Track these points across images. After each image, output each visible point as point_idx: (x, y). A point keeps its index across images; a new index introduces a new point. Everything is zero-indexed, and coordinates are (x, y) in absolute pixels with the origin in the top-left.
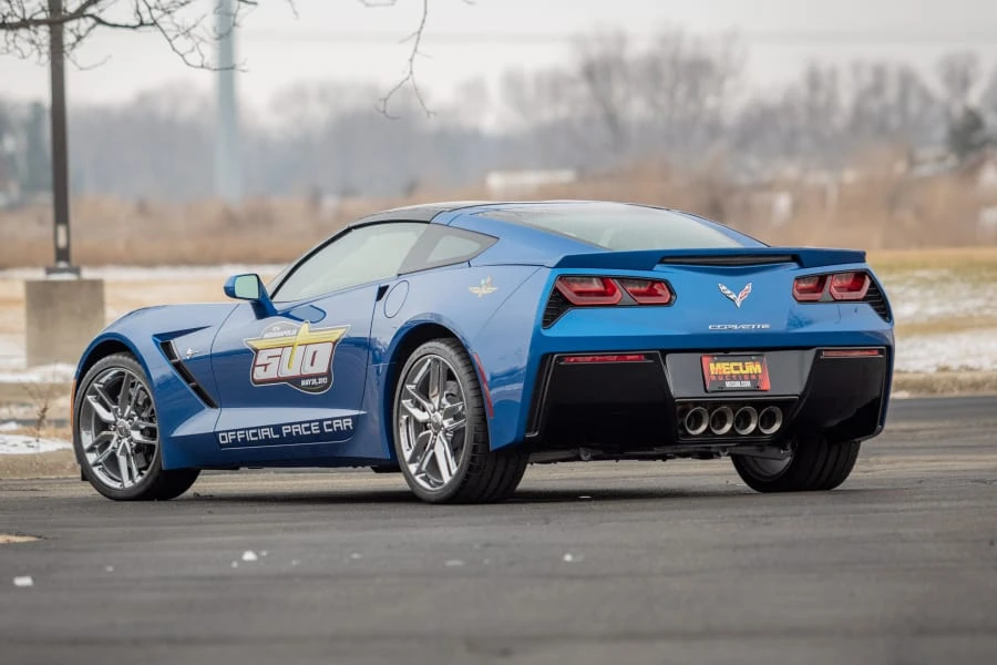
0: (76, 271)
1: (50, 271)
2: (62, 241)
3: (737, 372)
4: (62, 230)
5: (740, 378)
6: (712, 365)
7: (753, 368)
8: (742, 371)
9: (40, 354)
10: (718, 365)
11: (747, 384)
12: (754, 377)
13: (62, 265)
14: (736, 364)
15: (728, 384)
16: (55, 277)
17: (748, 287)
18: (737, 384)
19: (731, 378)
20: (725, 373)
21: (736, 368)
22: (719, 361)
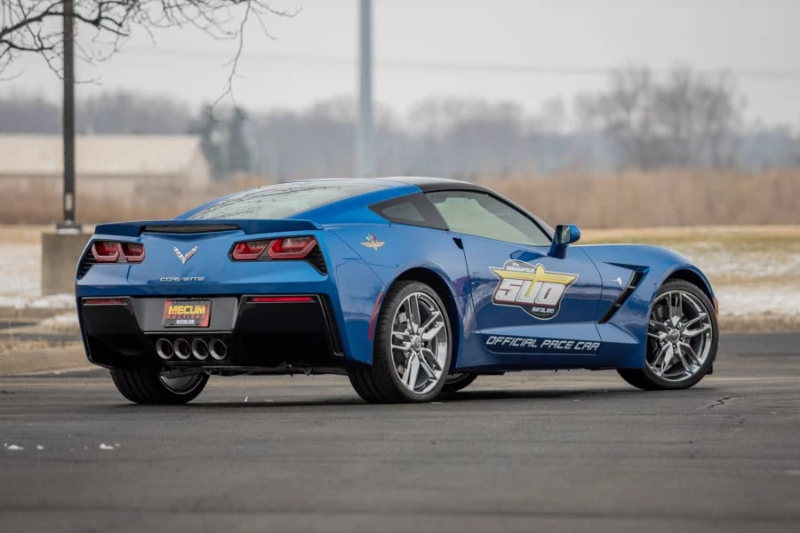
0: (79, 227)
1: (59, 227)
2: (69, 205)
3: (188, 313)
4: (69, 198)
5: (188, 317)
6: (171, 308)
7: (200, 309)
8: (192, 312)
9: (50, 287)
10: (175, 307)
11: (192, 322)
12: (198, 317)
13: (69, 222)
14: (188, 307)
15: (178, 322)
16: (63, 231)
17: (194, 250)
18: (185, 322)
19: (182, 317)
20: (179, 313)
21: (188, 310)
22: (176, 305)
